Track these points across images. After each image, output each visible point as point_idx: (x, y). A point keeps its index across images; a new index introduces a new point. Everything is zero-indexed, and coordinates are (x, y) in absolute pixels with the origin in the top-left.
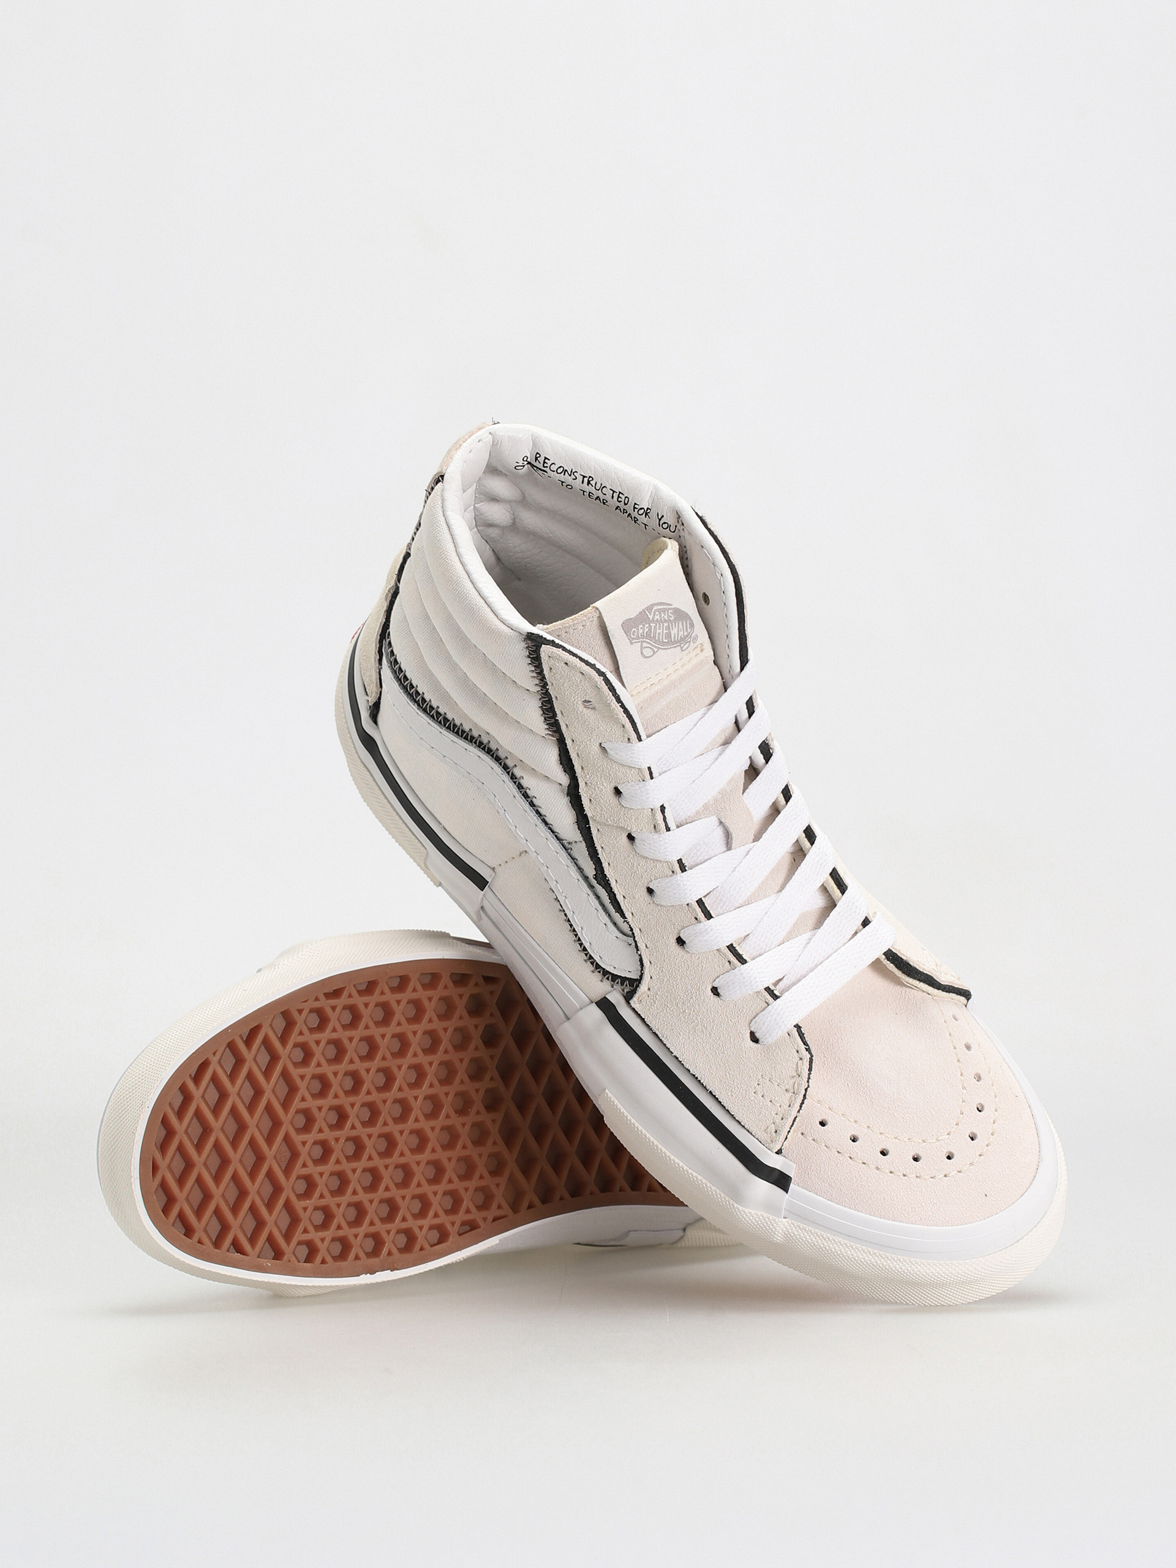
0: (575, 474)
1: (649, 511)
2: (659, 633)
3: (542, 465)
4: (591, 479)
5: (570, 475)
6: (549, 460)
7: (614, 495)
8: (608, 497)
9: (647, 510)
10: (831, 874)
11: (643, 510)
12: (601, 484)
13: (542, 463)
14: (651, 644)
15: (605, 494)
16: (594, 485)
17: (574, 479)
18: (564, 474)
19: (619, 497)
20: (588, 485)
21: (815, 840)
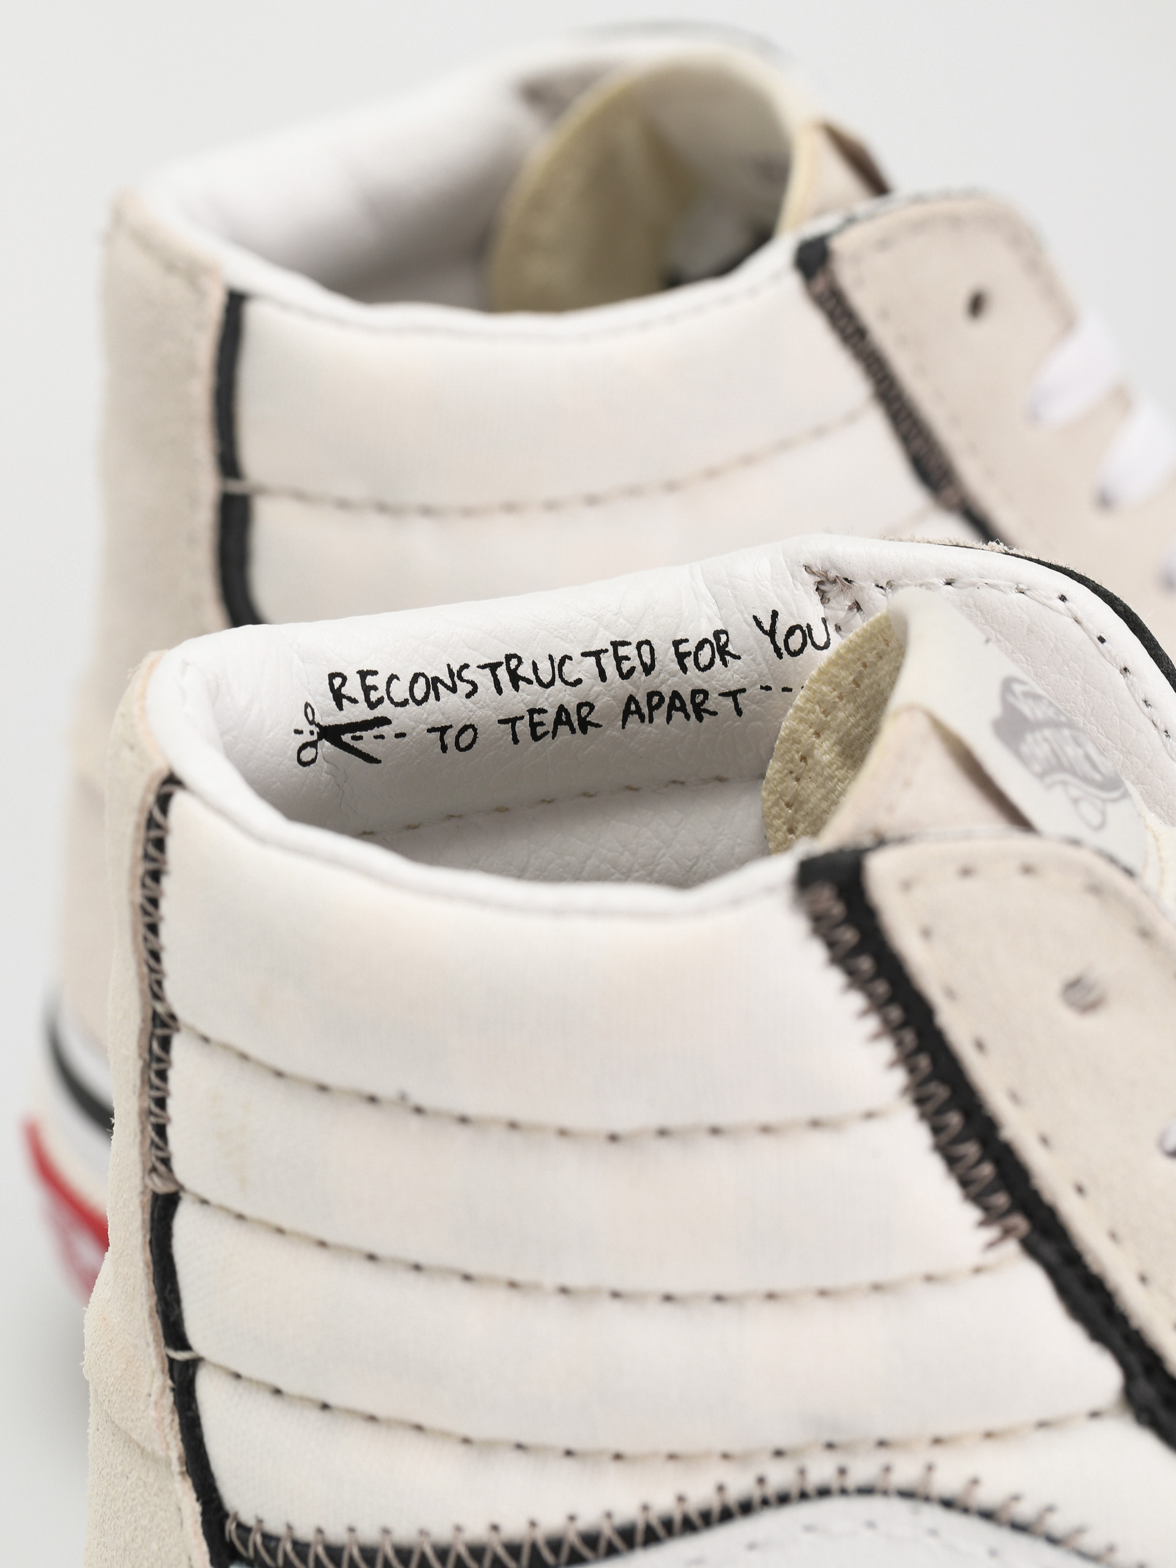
0: (466, 674)
1: (723, 638)
3: (363, 704)
4: (514, 663)
5: (453, 689)
6: (375, 673)
7: (603, 661)
8: (592, 687)
9: (718, 639)
11: (707, 647)
12: (551, 658)
13: (360, 695)
15: (579, 681)
16: (533, 677)
17: (468, 696)
18: (438, 698)
19: (619, 660)
20: (516, 687)
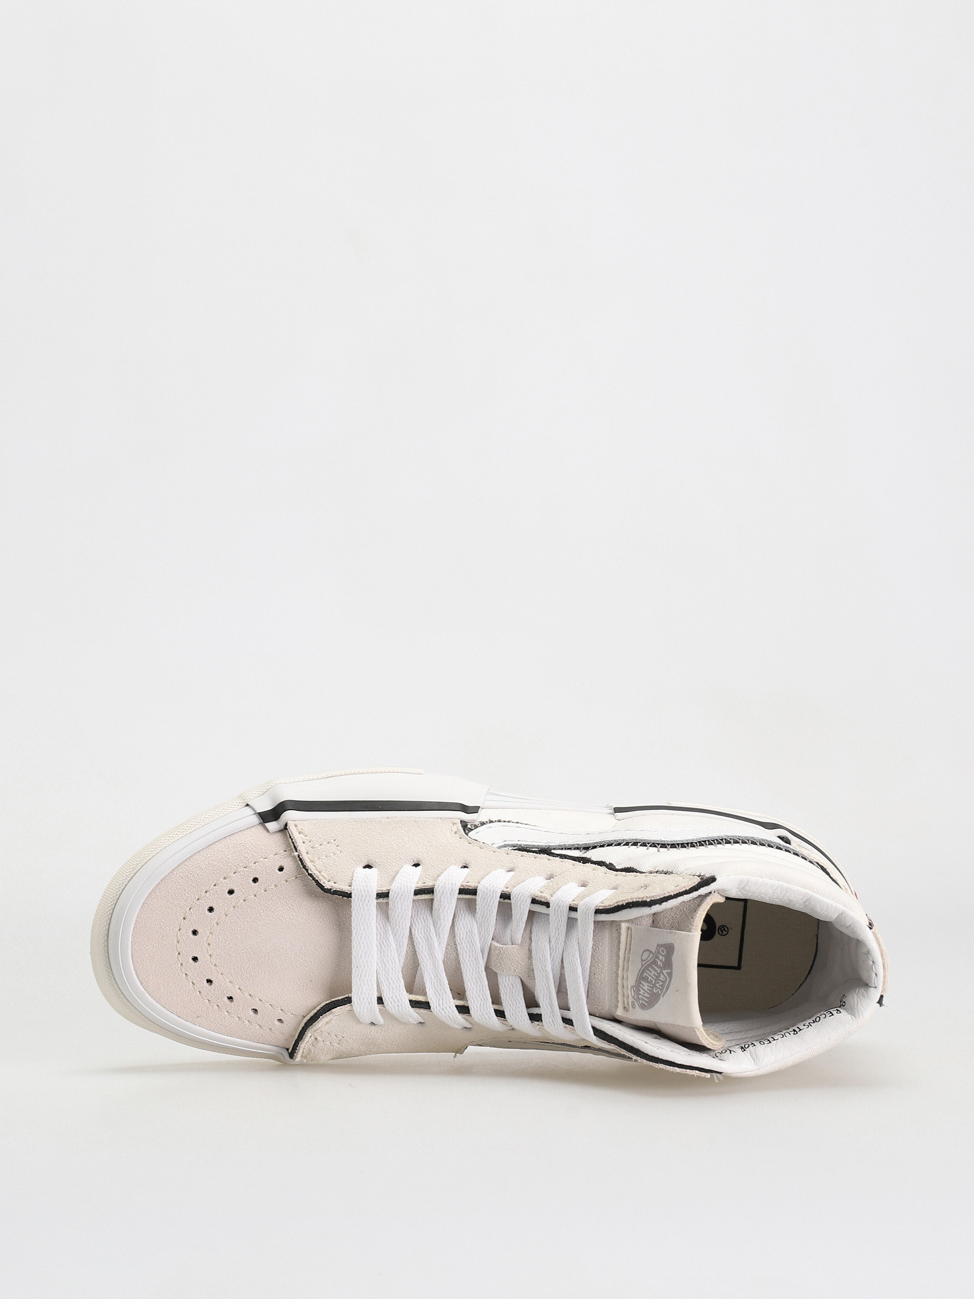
1: (743, 1050)
2: (651, 972)
6: (830, 1016)
10: (428, 1003)
13: (832, 1012)
14: (649, 961)
16: (790, 1033)
21: (457, 1009)
